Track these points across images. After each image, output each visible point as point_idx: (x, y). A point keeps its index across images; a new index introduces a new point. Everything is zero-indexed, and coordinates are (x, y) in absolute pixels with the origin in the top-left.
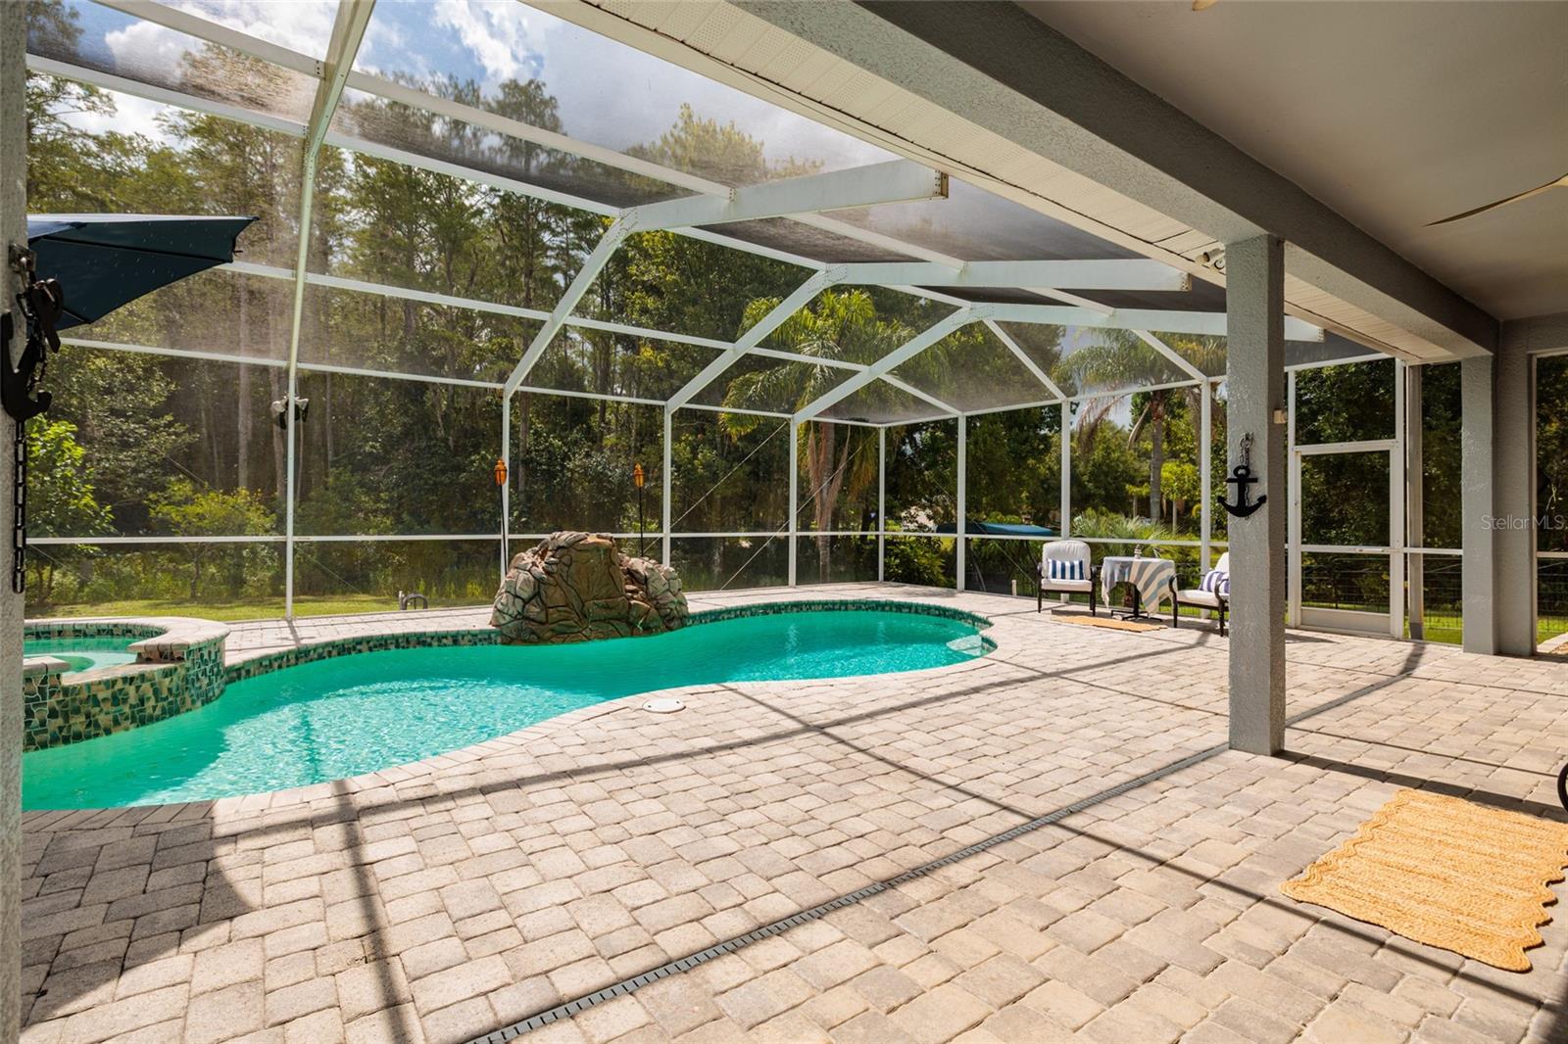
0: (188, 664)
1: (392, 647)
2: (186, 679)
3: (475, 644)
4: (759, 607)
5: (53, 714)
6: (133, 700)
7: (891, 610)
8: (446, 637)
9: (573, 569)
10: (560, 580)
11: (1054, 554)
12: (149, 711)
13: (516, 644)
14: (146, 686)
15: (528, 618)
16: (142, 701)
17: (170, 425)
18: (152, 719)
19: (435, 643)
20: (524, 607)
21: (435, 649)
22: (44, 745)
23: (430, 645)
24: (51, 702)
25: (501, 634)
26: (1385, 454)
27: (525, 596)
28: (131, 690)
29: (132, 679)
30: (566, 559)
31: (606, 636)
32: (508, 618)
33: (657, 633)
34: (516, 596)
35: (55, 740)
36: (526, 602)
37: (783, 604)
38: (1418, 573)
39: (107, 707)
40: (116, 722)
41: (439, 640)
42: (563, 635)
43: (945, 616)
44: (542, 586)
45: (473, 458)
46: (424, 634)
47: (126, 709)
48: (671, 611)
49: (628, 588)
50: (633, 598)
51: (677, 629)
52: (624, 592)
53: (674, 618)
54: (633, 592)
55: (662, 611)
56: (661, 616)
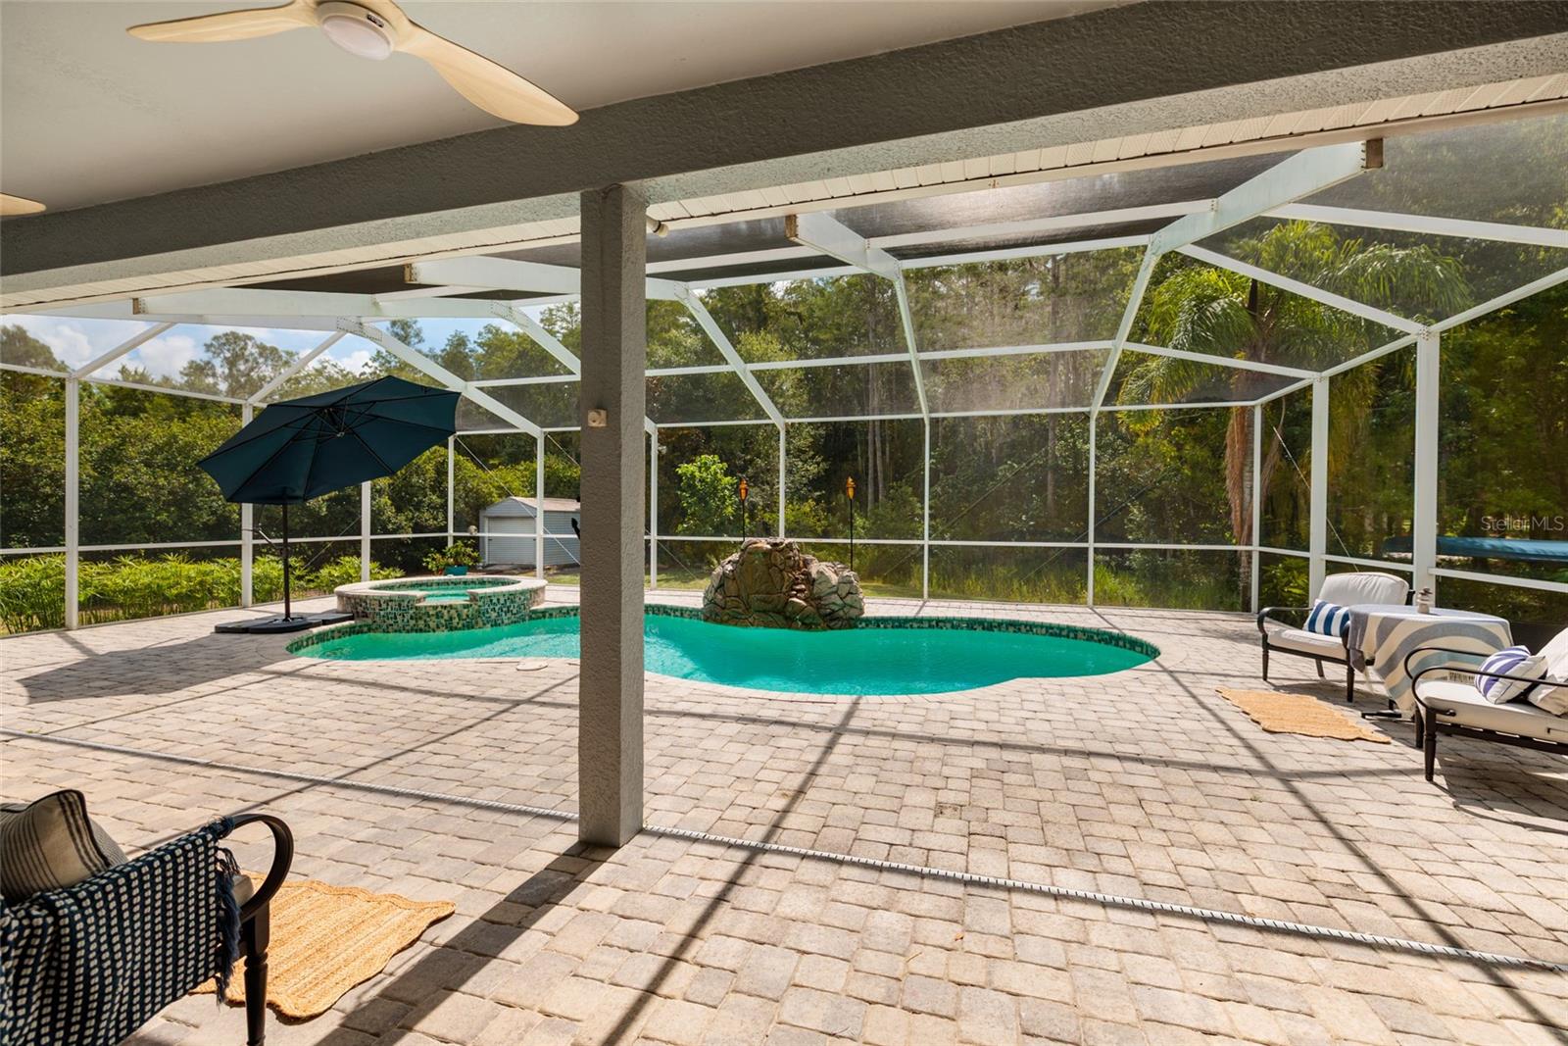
0: (480, 603)
2: (479, 611)
4: (962, 620)
5: (412, 618)
6: (446, 617)
10: (736, 575)
12: (455, 624)
13: (709, 622)
14: (453, 612)
15: (715, 603)
16: (451, 618)
18: (456, 629)
20: (714, 594)
22: (408, 632)
24: (411, 612)
25: (703, 613)
27: (716, 585)
28: (445, 612)
29: (445, 607)
31: (767, 625)
32: (707, 601)
33: (817, 630)
34: (712, 586)
35: (412, 630)
36: (715, 591)
37: (994, 621)
39: (434, 618)
40: (438, 627)
42: (736, 619)
44: (726, 580)
47: (443, 621)
48: (833, 611)
49: (798, 587)
50: (795, 596)
51: (840, 628)
52: (784, 590)
53: (838, 618)
54: (799, 591)
55: (822, 611)
56: (820, 615)
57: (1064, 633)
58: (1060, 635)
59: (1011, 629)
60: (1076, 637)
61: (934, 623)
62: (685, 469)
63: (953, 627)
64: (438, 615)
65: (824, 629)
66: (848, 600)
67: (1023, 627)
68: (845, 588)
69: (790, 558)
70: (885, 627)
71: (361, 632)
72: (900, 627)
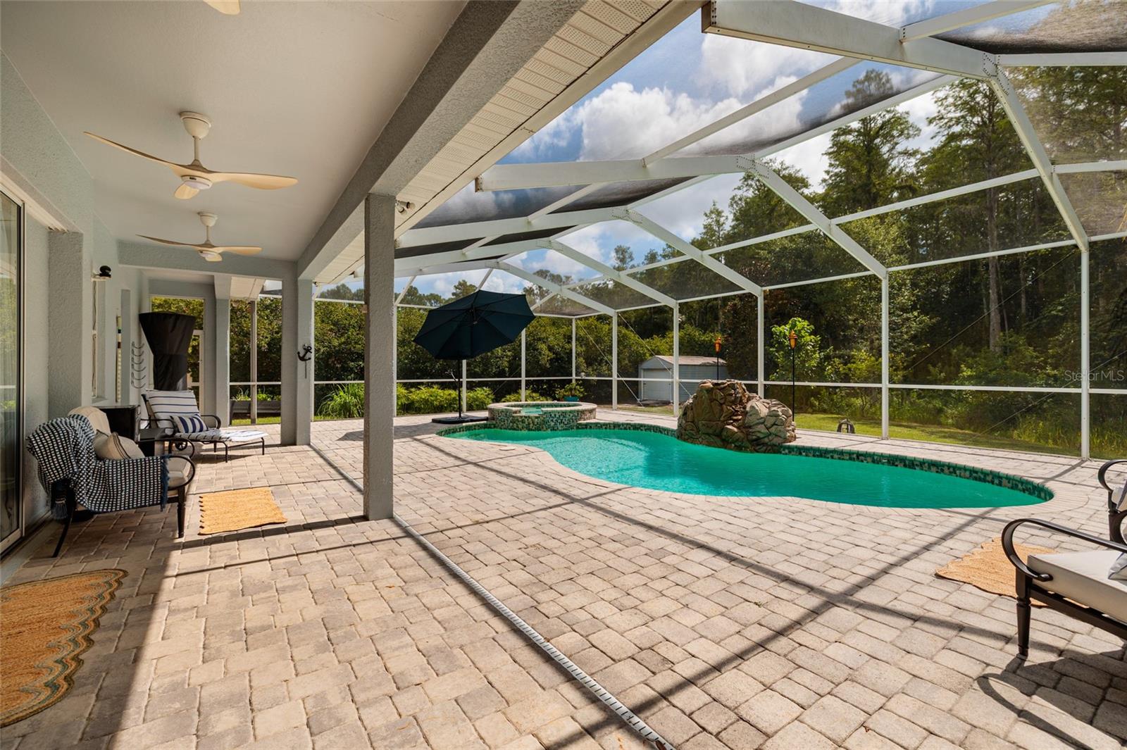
0: (544, 416)
2: (543, 421)
5: (511, 422)
6: (527, 423)
9: (697, 401)
10: (693, 407)
12: (531, 427)
14: (530, 420)
15: (682, 427)
24: (510, 418)
28: (527, 420)
29: (527, 417)
35: (511, 429)
39: (521, 423)
40: (523, 428)
42: (692, 439)
47: (525, 425)
48: (759, 438)
49: (735, 418)
50: (731, 424)
51: (765, 452)
52: (722, 419)
53: (764, 444)
54: (735, 421)
55: (750, 437)
56: (748, 440)
57: (989, 478)
58: (984, 481)
59: (934, 469)
60: (1000, 484)
61: (855, 456)
62: (776, 329)
63: (873, 461)
64: (523, 422)
65: (751, 452)
66: (773, 430)
67: (945, 469)
68: (772, 420)
69: (731, 395)
70: (807, 455)
71: (490, 428)
72: (821, 456)
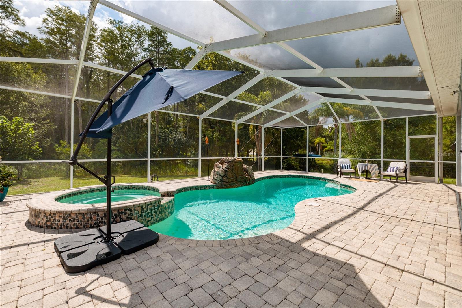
1: (189, 190)
3: (210, 189)
7: (297, 177)
8: (202, 187)
9: (234, 168)
10: (231, 171)
11: (341, 162)
13: (220, 189)
15: (224, 181)
17: (48, 123)
19: (200, 189)
20: (222, 178)
21: (200, 190)
23: (198, 189)
25: (217, 186)
26: (434, 138)
27: (222, 175)
30: (232, 165)
31: (242, 186)
32: (218, 181)
34: (219, 175)
36: (223, 177)
38: (441, 168)
41: (201, 188)
42: (232, 186)
43: (314, 179)
44: (226, 172)
45: (144, 134)
46: (197, 186)
49: (245, 172)
50: (246, 175)
55: (252, 179)
